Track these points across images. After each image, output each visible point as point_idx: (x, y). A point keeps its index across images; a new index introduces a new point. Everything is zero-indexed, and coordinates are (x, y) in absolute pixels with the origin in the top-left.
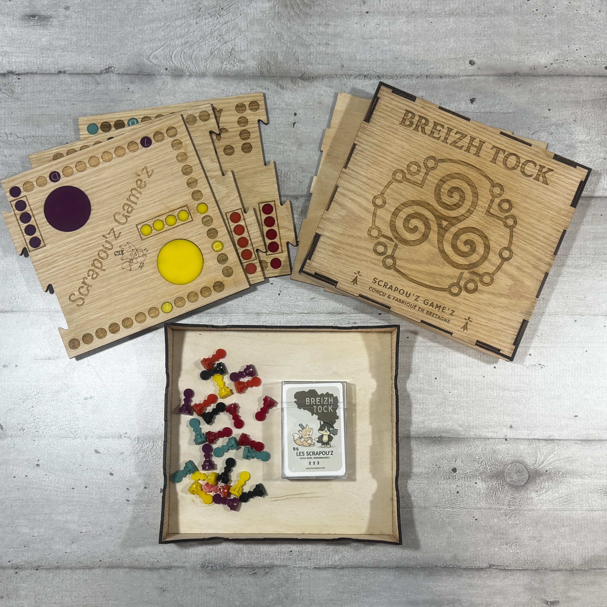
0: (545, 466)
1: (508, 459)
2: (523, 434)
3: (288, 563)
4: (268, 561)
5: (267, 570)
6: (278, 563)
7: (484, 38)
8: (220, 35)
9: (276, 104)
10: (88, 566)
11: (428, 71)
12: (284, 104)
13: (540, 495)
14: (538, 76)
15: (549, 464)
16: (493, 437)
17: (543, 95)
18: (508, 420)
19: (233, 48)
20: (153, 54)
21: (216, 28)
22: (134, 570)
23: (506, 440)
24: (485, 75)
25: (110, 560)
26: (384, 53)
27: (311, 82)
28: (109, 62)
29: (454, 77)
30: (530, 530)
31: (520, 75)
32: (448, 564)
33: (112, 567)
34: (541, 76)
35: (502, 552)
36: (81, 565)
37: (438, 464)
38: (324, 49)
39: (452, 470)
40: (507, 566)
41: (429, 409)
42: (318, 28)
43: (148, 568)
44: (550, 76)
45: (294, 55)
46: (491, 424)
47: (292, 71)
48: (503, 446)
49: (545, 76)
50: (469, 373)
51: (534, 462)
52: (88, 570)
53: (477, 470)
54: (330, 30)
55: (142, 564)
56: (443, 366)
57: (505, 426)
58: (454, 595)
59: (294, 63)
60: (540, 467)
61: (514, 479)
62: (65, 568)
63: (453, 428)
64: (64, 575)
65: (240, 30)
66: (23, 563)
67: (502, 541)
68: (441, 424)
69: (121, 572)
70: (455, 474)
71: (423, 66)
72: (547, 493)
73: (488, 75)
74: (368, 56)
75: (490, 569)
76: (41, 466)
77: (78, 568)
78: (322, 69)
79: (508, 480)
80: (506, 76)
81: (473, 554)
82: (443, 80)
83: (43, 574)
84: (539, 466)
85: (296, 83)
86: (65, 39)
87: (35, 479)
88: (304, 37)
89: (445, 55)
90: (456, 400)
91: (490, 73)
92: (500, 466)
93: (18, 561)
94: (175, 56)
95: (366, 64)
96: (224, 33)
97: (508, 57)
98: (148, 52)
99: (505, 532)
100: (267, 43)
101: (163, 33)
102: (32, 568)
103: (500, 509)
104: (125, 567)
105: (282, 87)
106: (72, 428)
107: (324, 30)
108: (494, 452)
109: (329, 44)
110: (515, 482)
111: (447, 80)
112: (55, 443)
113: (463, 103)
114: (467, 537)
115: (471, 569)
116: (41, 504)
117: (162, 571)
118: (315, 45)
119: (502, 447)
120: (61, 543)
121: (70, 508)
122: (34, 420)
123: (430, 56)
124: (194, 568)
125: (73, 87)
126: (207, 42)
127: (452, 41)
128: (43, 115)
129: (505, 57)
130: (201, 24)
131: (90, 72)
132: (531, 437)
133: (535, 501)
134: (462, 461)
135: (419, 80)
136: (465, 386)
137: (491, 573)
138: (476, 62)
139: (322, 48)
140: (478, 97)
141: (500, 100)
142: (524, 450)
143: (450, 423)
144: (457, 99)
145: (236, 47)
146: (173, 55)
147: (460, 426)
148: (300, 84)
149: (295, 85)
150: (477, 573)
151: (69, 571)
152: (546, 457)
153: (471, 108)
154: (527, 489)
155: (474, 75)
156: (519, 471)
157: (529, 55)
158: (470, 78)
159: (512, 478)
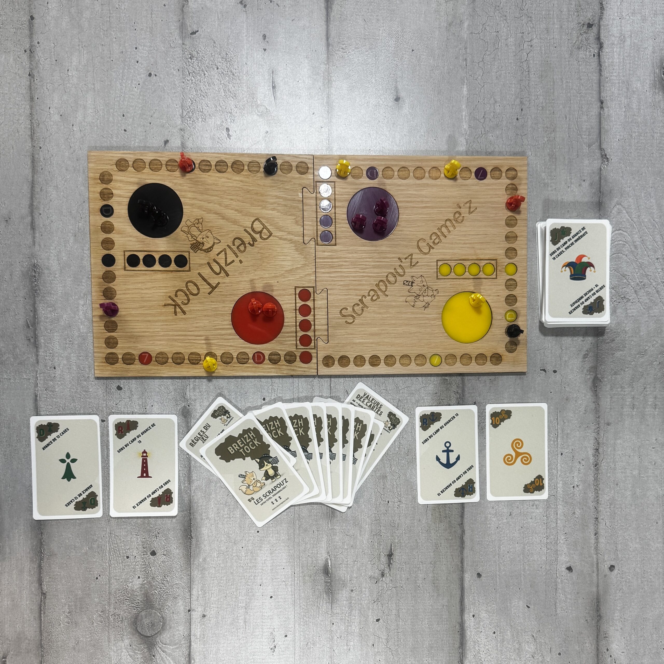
0: (160, 655)
1: (167, 613)
2: (197, 630)
3: (41, 365)
4: (43, 341)
5: (32, 340)
6: (41, 353)
7: (640, 582)
8: (644, 285)
9: (566, 349)
10: (34, 133)
11: (602, 519)
12: (566, 359)
13: (126, 649)
14: (597, 641)
15: (162, 659)
16: (192, 596)
17: (577, 647)
18: (212, 612)
19: (630, 300)
20: (622, 209)
21: (652, 281)
22: (30, 187)
23: (189, 611)
24: (598, 583)
25: (42, 159)
26: (623, 470)
27: (591, 389)
28: (614, 158)
29: (596, 548)
30: (86, 638)
31: (598, 621)
32: (45, 547)
33: (33, 161)
34: (598, 645)
35: (60, 607)
36: (35, 125)
37: (160, 535)
38: (628, 403)
39: (154, 551)
40: (44, 613)
41: (223, 524)
42: (651, 396)
43: (33, 202)
44: (597, 655)
45: (621, 369)
46: (207, 595)
47: (603, 367)
48: (182, 608)
49: (598, 649)
50: (264, 568)
51: (164, 642)
52: (29, 133)
53: (153, 578)
54: (649, 410)
55: (37, 196)
56: (271, 539)
57: (205, 609)
58: (10, 553)
59: (612, 370)
60: (158, 648)
61: (144, 620)
62: (31, 108)
63: (202, 551)
64: (24, 106)
65: (649, 308)
66: (37, 58)
67: (73, 608)
68: (206, 538)
69: (28, 171)
70: (149, 553)
71: (608, 513)
72: (129, 657)
73: (598, 586)
74: (619, 452)
75: (40, 593)
76: (149, 78)
77: (32, 123)
78: (605, 402)
79: (143, 613)
80: (598, 606)
81: (57, 575)
82: (593, 537)
83: (25, 81)
84: (160, 648)
85: (590, 372)
86: (639, 109)
87: (134, 72)
88: (642, 380)
89: (620, 538)
90: (234, 555)
91: (600, 588)
92: (159, 604)
93: (39, 53)
94: (621, 234)
95: (611, 450)
96: (646, 289)
97: (619, 608)
98: (625, 204)
99: (83, 610)
100: (635, 339)
101: (646, 220)
102: (31, 69)
103: (109, 605)
104: (33, 177)
105: (585, 356)
106: (193, 114)
107: (650, 403)
108: (175, 598)
109: (633, 408)
110: (141, 621)
111: (593, 541)
112: (176, 94)
113: (567, 559)
114: (76, 568)
115: (40, 573)
116: (106, 78)
117: (30, 218)
118: (633, 393)
119: (181, 606)
120: (60, 102)
121: (101, 112)
122: (203, 71)
123: (620, 522)
124: (32, 256)
125: (585, 118)
126: (637, 270)
127: (637, 546)
128: (554, 82)
129: (619, 605)
130: (656, 264)
131: (603, 136)
132: (193, 638)
133: (120, 643)
134: (164, 562)
135: (593, 510)
136: (249, 565)
137: (36, 595)
138: (613, 573)
139: (629, 400)
140: (574, 575)
141: (570, 599)
142: (178, 630)
143: (207, 548)
144: (572, 552)
145: (630, 304)
146: (622, 232)
147: (204, 560)
148: (589, 377)
149: (587, 371)
150: (35, 579)
151: (28, 112)
152: (170, 655)
153: (561, 568)
154: (133, 635)
155: (598, 571)
156: (153, 625)
157: (620, 630)
158: (595, 566)
159: (146, 618)
